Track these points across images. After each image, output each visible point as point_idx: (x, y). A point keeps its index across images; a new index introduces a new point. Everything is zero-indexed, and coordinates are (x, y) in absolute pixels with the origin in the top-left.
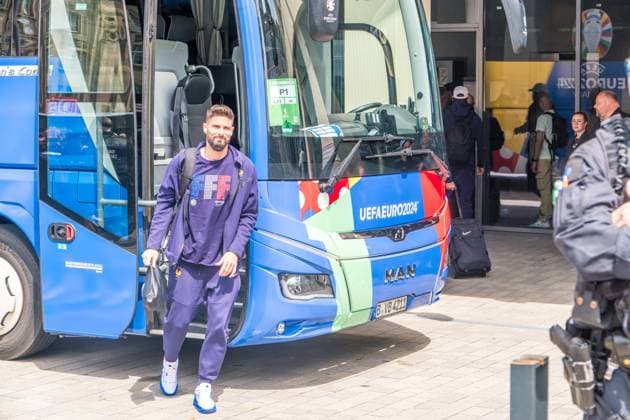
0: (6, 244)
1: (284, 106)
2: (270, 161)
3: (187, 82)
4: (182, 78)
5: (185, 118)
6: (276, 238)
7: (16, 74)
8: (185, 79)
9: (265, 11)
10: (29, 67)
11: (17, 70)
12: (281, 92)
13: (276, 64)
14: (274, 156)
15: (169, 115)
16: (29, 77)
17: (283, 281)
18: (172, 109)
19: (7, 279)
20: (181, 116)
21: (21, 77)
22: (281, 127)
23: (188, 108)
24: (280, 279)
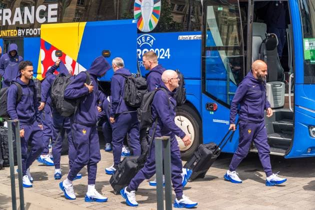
0: (188, 111)
1: (311, 51)
2: (305, 75)
3: (267, 40)
4: (264, 39)
5: (266, 57)
6: (307, 110)
7: (192, 39)
8: (266, 39)
9: (302, 8)
10: (197, 36)
11: (192, 37)
12: (310, 44)
13: (308, 32)
14: (306, 73)
15: (258, 55)
16: (197, 40)
17: (310, 129)
18: (260, 53)
19: (188, 126)
20: (264, 56)
21: (194, 40)
22: (309, 60)
23: (266, 52)
24: (309, 128)
